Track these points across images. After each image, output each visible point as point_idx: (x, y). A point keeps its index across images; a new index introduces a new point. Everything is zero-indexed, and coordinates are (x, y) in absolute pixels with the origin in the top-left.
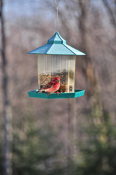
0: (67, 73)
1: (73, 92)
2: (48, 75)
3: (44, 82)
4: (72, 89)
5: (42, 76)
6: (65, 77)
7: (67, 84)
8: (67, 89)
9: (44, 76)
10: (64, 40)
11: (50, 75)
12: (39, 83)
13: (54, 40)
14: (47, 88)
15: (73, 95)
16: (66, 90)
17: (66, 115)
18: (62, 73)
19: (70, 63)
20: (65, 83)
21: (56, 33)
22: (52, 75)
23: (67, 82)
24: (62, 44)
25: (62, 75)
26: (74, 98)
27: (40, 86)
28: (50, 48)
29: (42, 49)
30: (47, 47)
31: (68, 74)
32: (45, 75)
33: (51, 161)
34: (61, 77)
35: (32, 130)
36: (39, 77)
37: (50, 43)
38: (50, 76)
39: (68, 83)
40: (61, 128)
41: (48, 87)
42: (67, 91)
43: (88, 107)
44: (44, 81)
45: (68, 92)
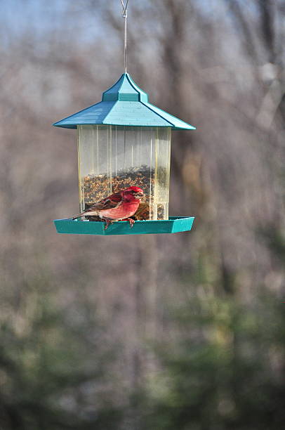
0: (153, 173)
1: (166, 218)
2: (105, 178)
3: (94, 196)
4: (163, 213)
5: (88, 181)
6: (146, 181)
7: (152, 199)
8: (152, 213)
9: (94, 180)
10: (142, 93)
11: (111, 178)
12: (82, 198)
13: (120, 92)
14: (104, 209)
15: (167, 226)
16: (150, 215)
17: (132, 278)
18: (140, 172)
19: (160, 149)
20: (148, 196)
21: (123, 75)
22: (115, 178)
23: (152, 194)
24: (139, 101)
25: (139, 176)
26: (170, 232)
27: (84, 205)
28: (109, 111)
29: (89, 114)
30: (101, 110)
31: (156, 175)
32: (99, 178)
33: (91, 390)
34: (138, 181)
35: (44, 313)
36: (81, 184)
37: (110, 98)
38: (111, 181)
39: (156, 197)
40: (117, 307)
41: (107, 205)
42: (152, 217)
43: (184, 258)
44: (96, 192)
45: (155, 219)
